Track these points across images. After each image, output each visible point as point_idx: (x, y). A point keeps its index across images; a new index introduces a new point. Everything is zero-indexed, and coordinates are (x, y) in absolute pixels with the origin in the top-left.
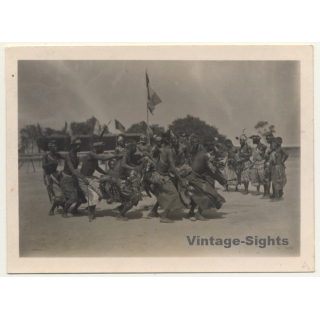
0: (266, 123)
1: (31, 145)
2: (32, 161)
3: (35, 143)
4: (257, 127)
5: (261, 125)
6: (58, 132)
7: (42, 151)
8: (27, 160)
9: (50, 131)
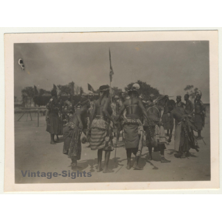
0: (192, 86)
1: (29, 101)
2: (30, 112)
3: (32, 100)
4: (186, 89)
5: (189, 87)
6: (48, 92)
7: (37, 106)
8: (26, 112)
9: (42, 91)
